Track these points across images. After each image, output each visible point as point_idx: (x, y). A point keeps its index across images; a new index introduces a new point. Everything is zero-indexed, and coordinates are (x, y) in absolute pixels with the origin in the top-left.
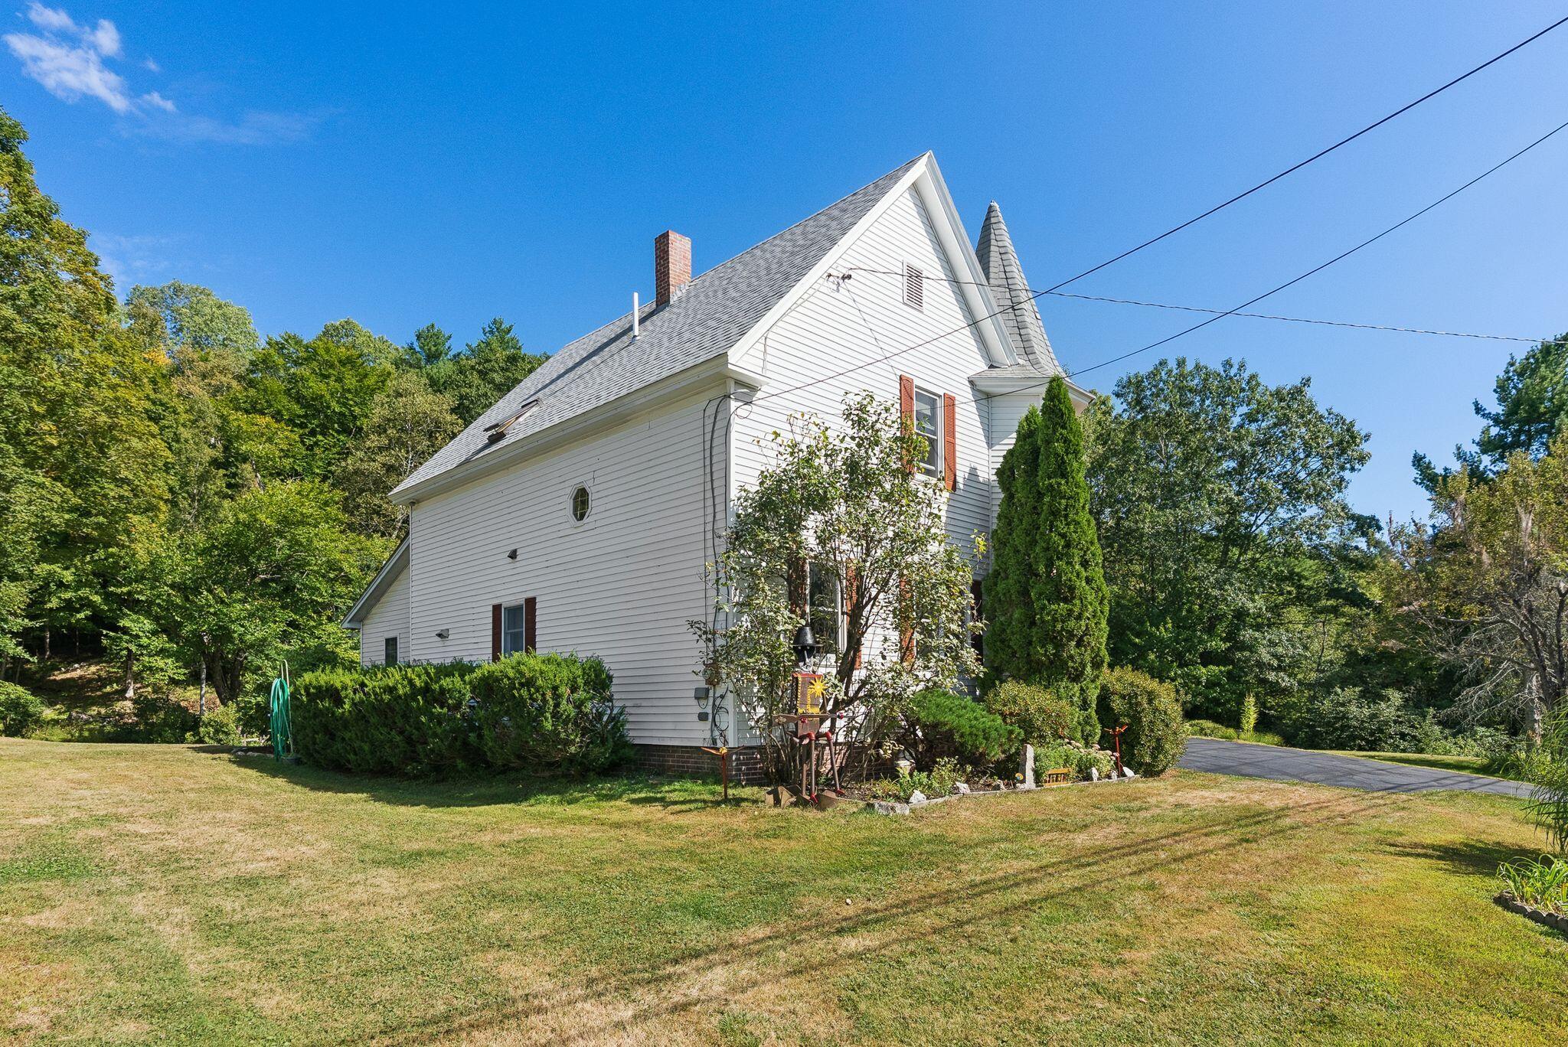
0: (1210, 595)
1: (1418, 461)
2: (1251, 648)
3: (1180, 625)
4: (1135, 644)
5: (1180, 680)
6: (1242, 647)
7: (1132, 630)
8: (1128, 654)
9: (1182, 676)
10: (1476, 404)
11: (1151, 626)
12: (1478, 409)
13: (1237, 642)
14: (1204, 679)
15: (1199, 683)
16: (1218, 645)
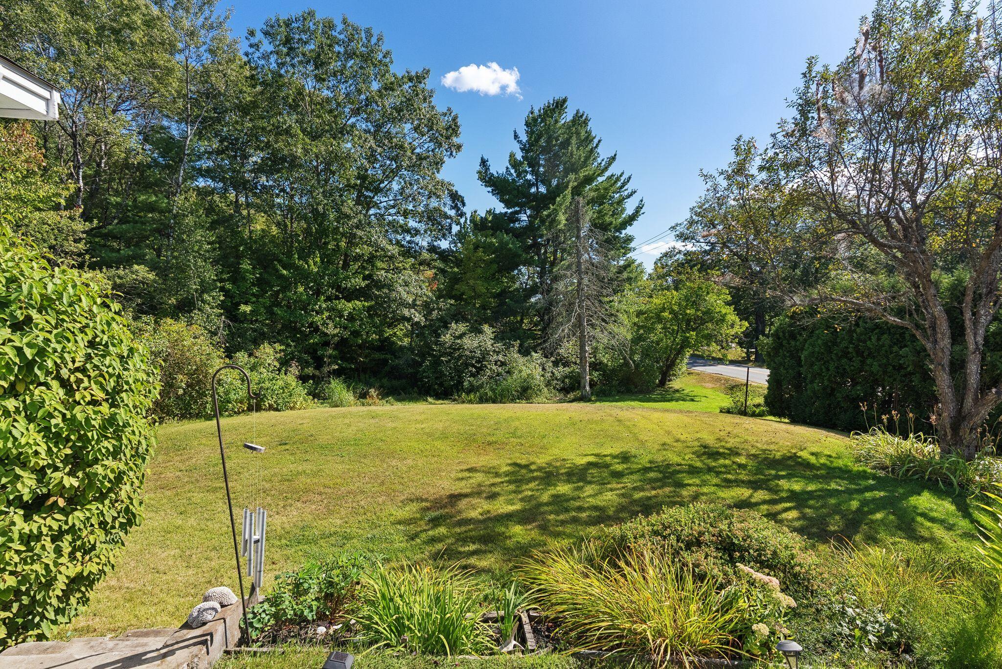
0: (355, 234)
1: (484, 162)
2: (390, 287)
3: (327, 260)
4: (283, 275)
5: (326, 314)
6: (379, 285)
7: (280, 261)
8: (273, 286)
9: (328, 309)
10: (515, 132)
11: (299, 259)
12: (516, 136)
13: (373, 280)
14: (346, 313)
15: (341, 316)
16: (359, 282)
